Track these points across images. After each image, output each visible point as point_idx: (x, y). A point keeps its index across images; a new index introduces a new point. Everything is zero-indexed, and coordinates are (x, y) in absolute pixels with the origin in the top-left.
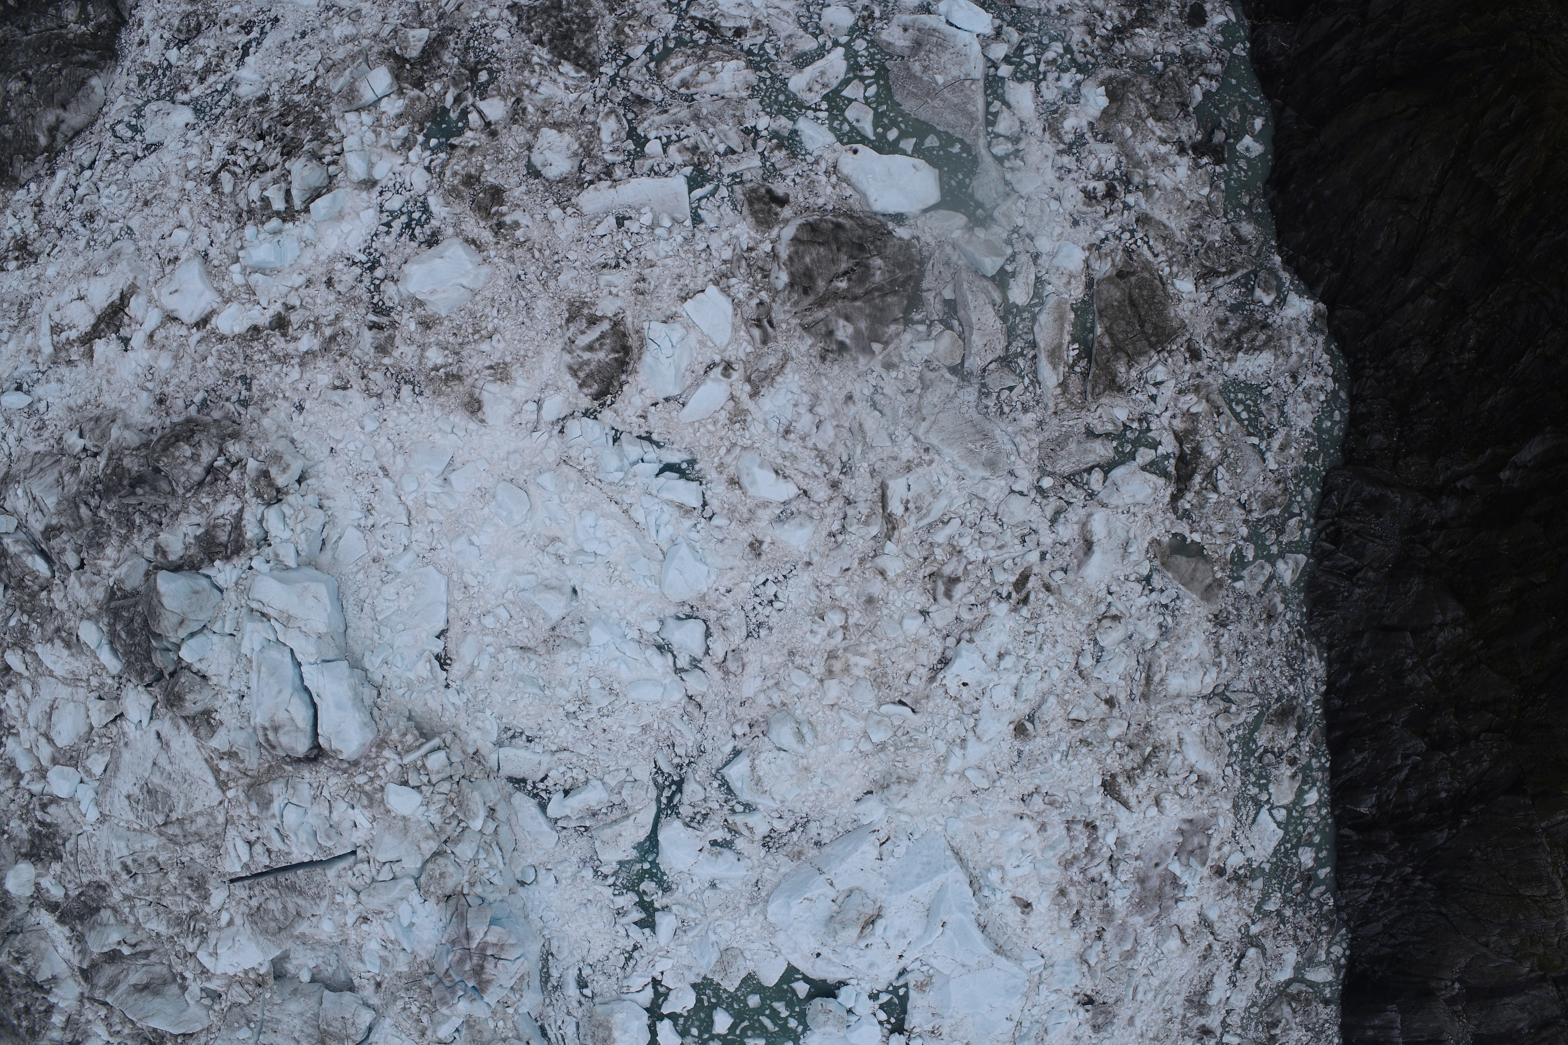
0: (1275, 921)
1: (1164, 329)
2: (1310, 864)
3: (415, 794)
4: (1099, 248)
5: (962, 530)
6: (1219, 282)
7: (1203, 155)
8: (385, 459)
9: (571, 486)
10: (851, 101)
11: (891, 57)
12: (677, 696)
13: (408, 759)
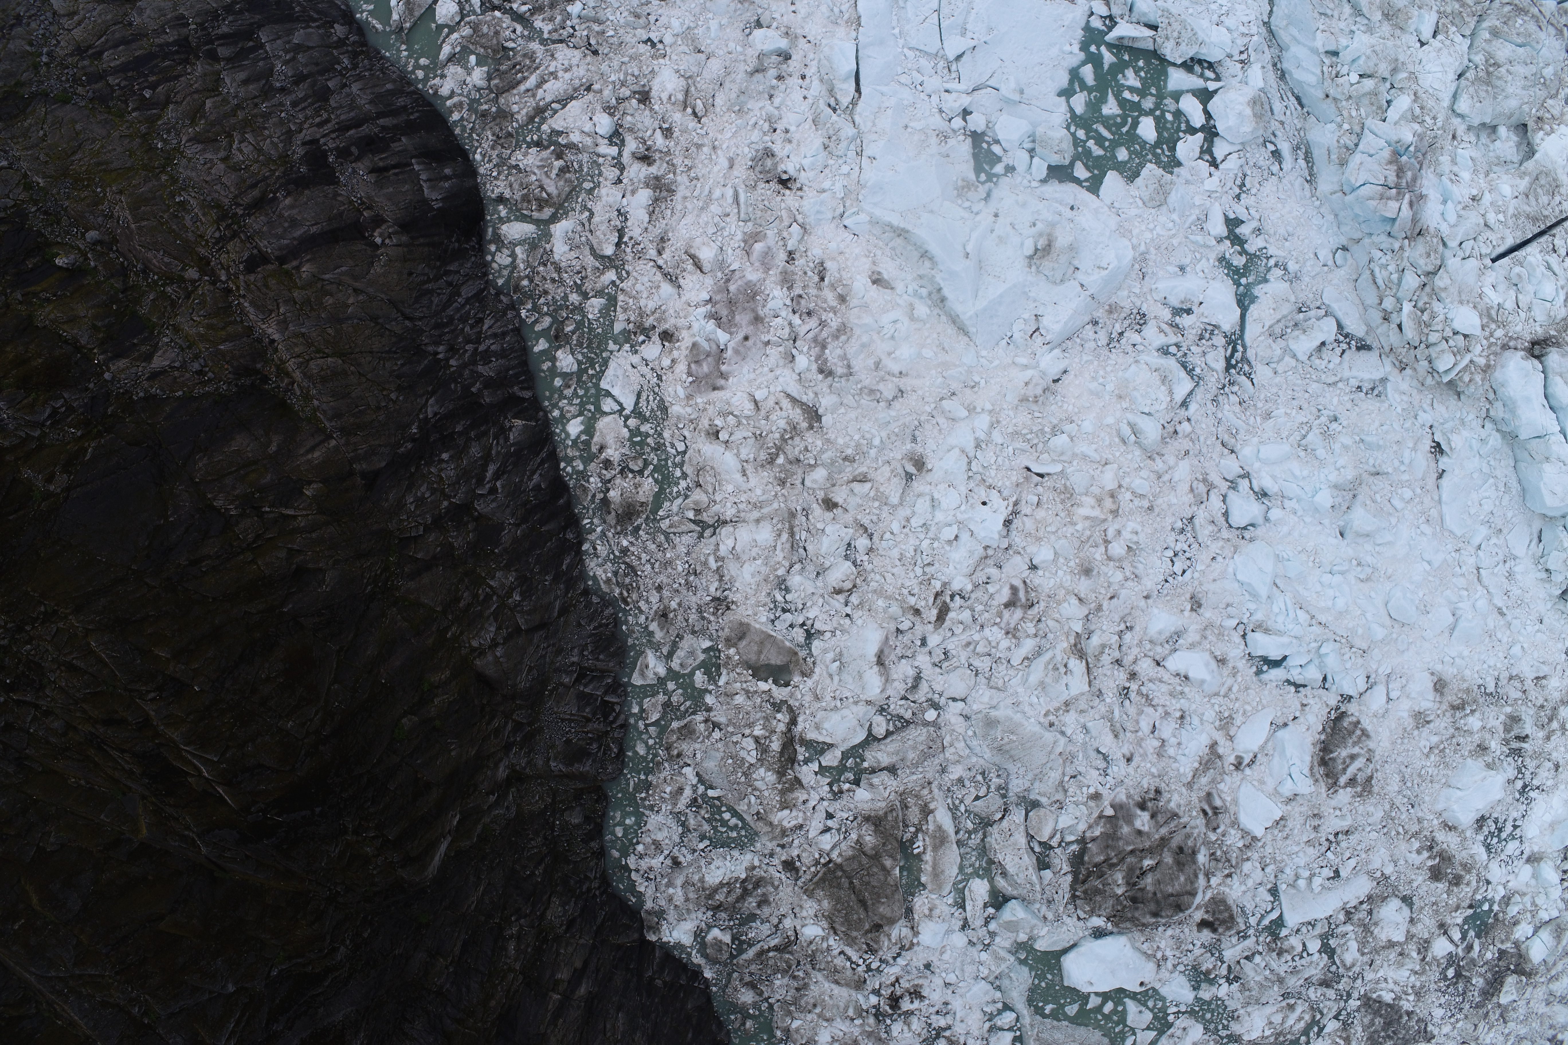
0: (588, 286)
1: (831, 886)
2: (560, 354)
3: (1457, 328)
4: (902, 948)
5: (1008, 654)
6: (772, 942)
8: (1502, 623)
9: (1360, 631)
10: (1148, 1028)
12: (1246, 452)
13: (1466, 360)
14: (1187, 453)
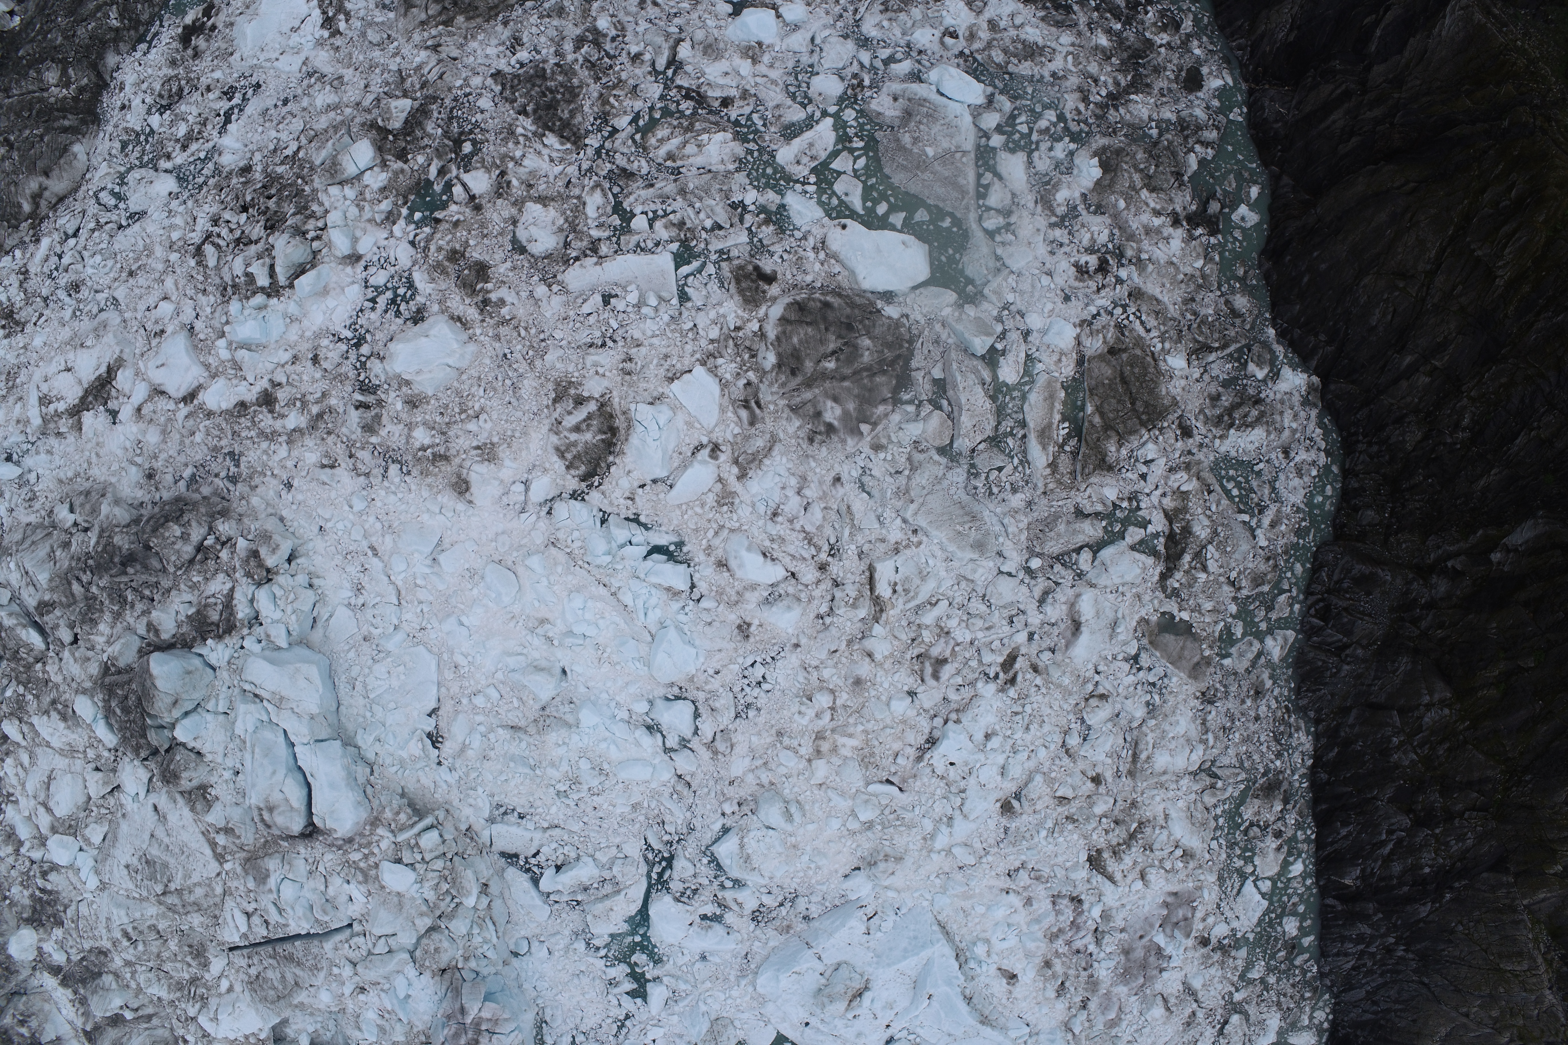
0: (1259, 988)
1: (1155, 407)
2: (1295, 932)
3: (408, 871)
4: (1090, 324)
5: (950, 612)
6: (1212, 357)
7: (1198, 225)
8: (374, 539)
9: (559, 569)
11: (881, 128)
12: (667, 776)
13: (402, 837)
14: (731, 783)
